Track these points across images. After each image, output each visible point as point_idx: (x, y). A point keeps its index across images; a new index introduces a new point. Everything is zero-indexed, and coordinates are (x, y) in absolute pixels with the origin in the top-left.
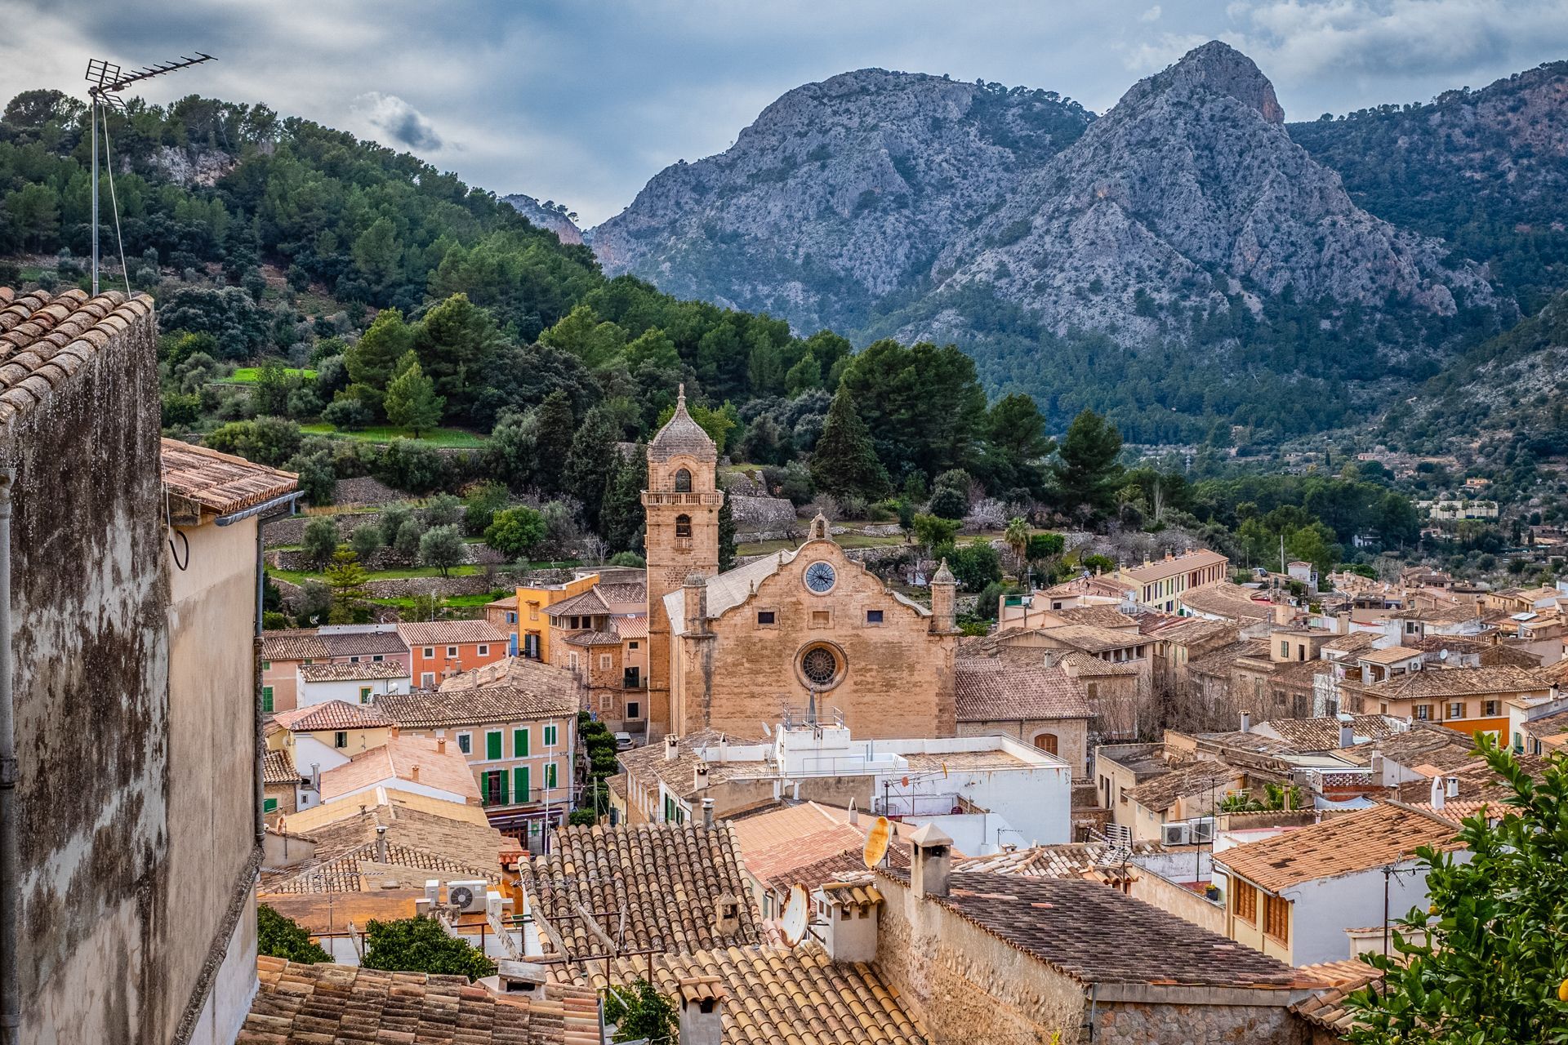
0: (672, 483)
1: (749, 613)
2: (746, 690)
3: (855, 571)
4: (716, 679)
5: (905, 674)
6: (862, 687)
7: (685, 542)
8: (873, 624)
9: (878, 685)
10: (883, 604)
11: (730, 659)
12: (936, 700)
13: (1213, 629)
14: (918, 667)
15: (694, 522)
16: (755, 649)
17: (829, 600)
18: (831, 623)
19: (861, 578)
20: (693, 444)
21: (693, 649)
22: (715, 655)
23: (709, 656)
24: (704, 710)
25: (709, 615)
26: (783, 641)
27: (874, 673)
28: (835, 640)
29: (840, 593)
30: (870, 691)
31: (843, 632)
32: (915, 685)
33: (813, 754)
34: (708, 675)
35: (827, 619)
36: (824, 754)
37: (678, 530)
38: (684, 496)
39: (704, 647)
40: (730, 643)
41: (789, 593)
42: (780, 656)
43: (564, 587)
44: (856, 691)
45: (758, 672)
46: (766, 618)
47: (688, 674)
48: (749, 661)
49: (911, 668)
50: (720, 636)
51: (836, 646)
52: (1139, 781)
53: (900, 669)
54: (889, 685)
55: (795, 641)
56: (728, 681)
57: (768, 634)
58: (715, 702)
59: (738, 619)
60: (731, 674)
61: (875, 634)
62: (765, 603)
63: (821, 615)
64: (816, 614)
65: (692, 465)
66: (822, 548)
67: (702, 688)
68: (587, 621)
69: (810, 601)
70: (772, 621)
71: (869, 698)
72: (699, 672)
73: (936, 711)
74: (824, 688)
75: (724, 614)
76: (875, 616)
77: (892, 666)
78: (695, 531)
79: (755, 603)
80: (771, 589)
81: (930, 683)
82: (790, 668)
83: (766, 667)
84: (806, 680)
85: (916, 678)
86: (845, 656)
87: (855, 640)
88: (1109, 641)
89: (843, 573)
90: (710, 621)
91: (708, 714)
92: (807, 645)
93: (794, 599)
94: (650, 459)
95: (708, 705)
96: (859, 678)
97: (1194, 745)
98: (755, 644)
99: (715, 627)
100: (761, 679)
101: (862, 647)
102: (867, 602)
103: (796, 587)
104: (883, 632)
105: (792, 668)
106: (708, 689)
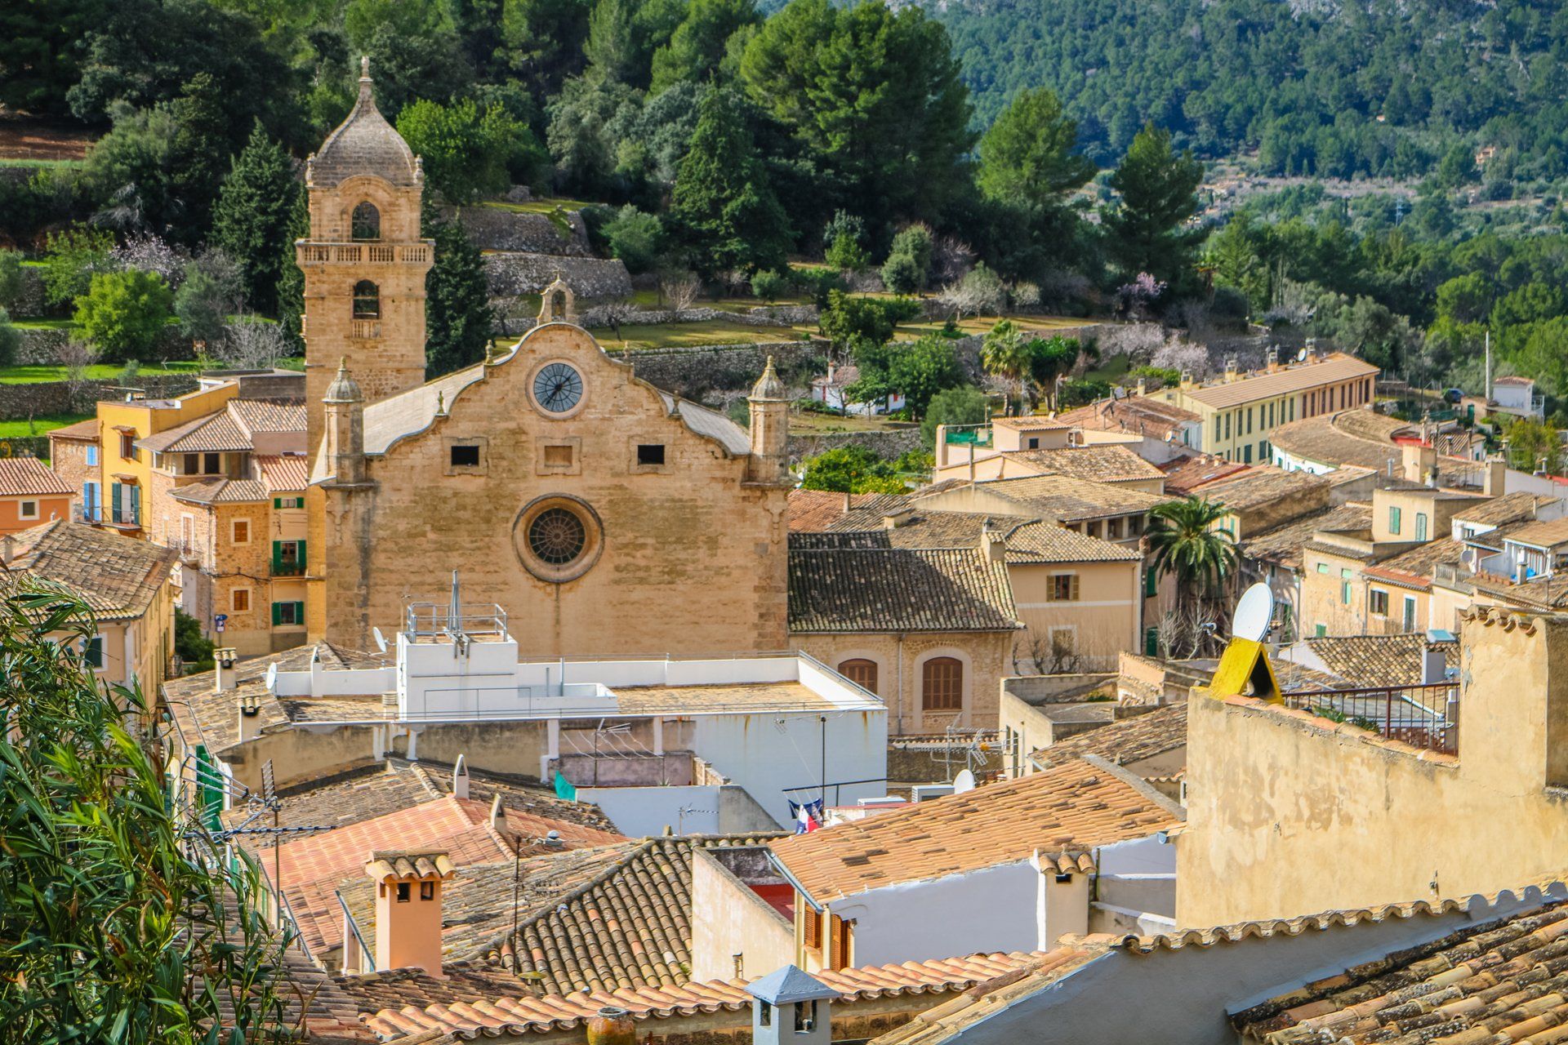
0: (345, 226)
1: (437, 449)
2: (429, 578)
3: (616, 377)
4: (380, 560)
5: (702, 553)
6: (626, 575)
7: (367, 328)
8: (648, 467)
9: (655, 572)
10: (665, 435)
11: (402, 526)
12: (755, 597)
13: (1288, 487)
14: (724, 541)
15: (384, 291)
16: (445, 509)
17: (572, 427)
18: (576, 465)
19: (630, 391)
20: (383, 162)
21: (339, 509)
22: (378, 518)
23: (367, 520)
24: (359, 612)
25: (368, 449)
26: (494, 496)
27: (649, 552)
28: (582, 495)
29: (592, 415)
30: (642, 581)
31: (596, 482)
32: (719, 571)
33: (454, 683)
34: (366, 552)
35: (568, 459)
36: (473, 682)
37: (357, 306)
38: (365, 248)
39: (359, 505)
40: (403, 499)
41: (505, 416)
42: (488, 521)
43: (177, 403)
44: (617, 582)
45: (450, 548)
46: (464, 456)
47: (331, 550)
48: (437, 529)
49: (713, 543)
50: (385, 487)
51: (586, 505)
52: (1058, 737)
53: (694, 544)
54: (674, 572)
55: (514, 496)
56: (399, 563)
57: (468, 483)
58: (377, 598)
59: (416, 457)
60: (406, 551)
61: (651, 485)
62: (464, 431)
63: (560, 453)
64: (550, 451)
65: (380, 195)
66: (561, 337)
67: (354, 573)
68: (212, 461)
69: (540, 426)
70: (475, 462)
71: (639, 593)
72: (350, 546)
73: (753, 617)
74: (564, 573)
75: (393, 448)
76: (651, 455)
77: (679, 541)
78: (387, 309)
79: (445, 431)
80: (472, 408)
81: (744, 568)
82: (505, 541)
83: (464, 540)
84: (534, 563)
85: (721, 560)
86: (600, 522)
87: (618, 495)
88: (1099, 503)
89: (597, 381)
90: (369, 460)
91: (365, 617)
92: (534, 503)
93: (512, 425)
94: (310, 184)
95: (365, 602)
96: (623, 560)
97: (1161, 676)
98: (445, 500)
99: (377, 471)
100: (455, 559)
101: (630, 507)
102: (638, 430)
103: (516, 404)
104: (664, 481)
105: (510, 542)
106: (366, 575)
